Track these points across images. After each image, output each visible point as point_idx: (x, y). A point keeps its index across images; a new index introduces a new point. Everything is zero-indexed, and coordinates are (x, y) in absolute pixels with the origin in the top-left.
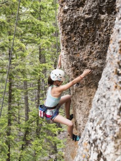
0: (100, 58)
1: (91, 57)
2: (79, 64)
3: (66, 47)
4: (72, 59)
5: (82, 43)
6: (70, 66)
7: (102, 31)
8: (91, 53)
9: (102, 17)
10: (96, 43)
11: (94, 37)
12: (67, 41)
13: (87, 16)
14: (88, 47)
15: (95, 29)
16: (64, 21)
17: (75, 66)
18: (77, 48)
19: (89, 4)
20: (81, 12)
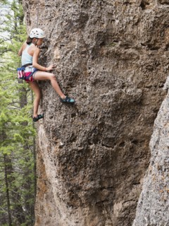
0: (92, 180)
1: (85, 180)
2: (75, 188)
3: (62, 175)
4: (68, 185)
5: (76, 170)
6: (66, 191)
7: (91, 158)
8: (85, 177)
9: (91, 147)
10: (88, 169)
11: (86, 164)
12: (63, 170)
13: (79, 148)
14: (81, 173)
15: (86, 157)
16: (61, 155)
17: (71, 191)
18: (72, 175)
19: (80, 139)
20: (74, 146)
